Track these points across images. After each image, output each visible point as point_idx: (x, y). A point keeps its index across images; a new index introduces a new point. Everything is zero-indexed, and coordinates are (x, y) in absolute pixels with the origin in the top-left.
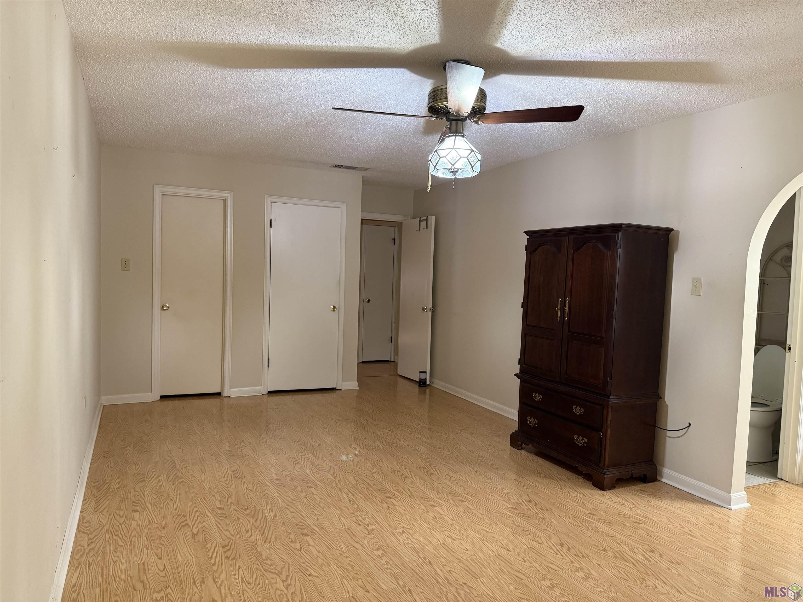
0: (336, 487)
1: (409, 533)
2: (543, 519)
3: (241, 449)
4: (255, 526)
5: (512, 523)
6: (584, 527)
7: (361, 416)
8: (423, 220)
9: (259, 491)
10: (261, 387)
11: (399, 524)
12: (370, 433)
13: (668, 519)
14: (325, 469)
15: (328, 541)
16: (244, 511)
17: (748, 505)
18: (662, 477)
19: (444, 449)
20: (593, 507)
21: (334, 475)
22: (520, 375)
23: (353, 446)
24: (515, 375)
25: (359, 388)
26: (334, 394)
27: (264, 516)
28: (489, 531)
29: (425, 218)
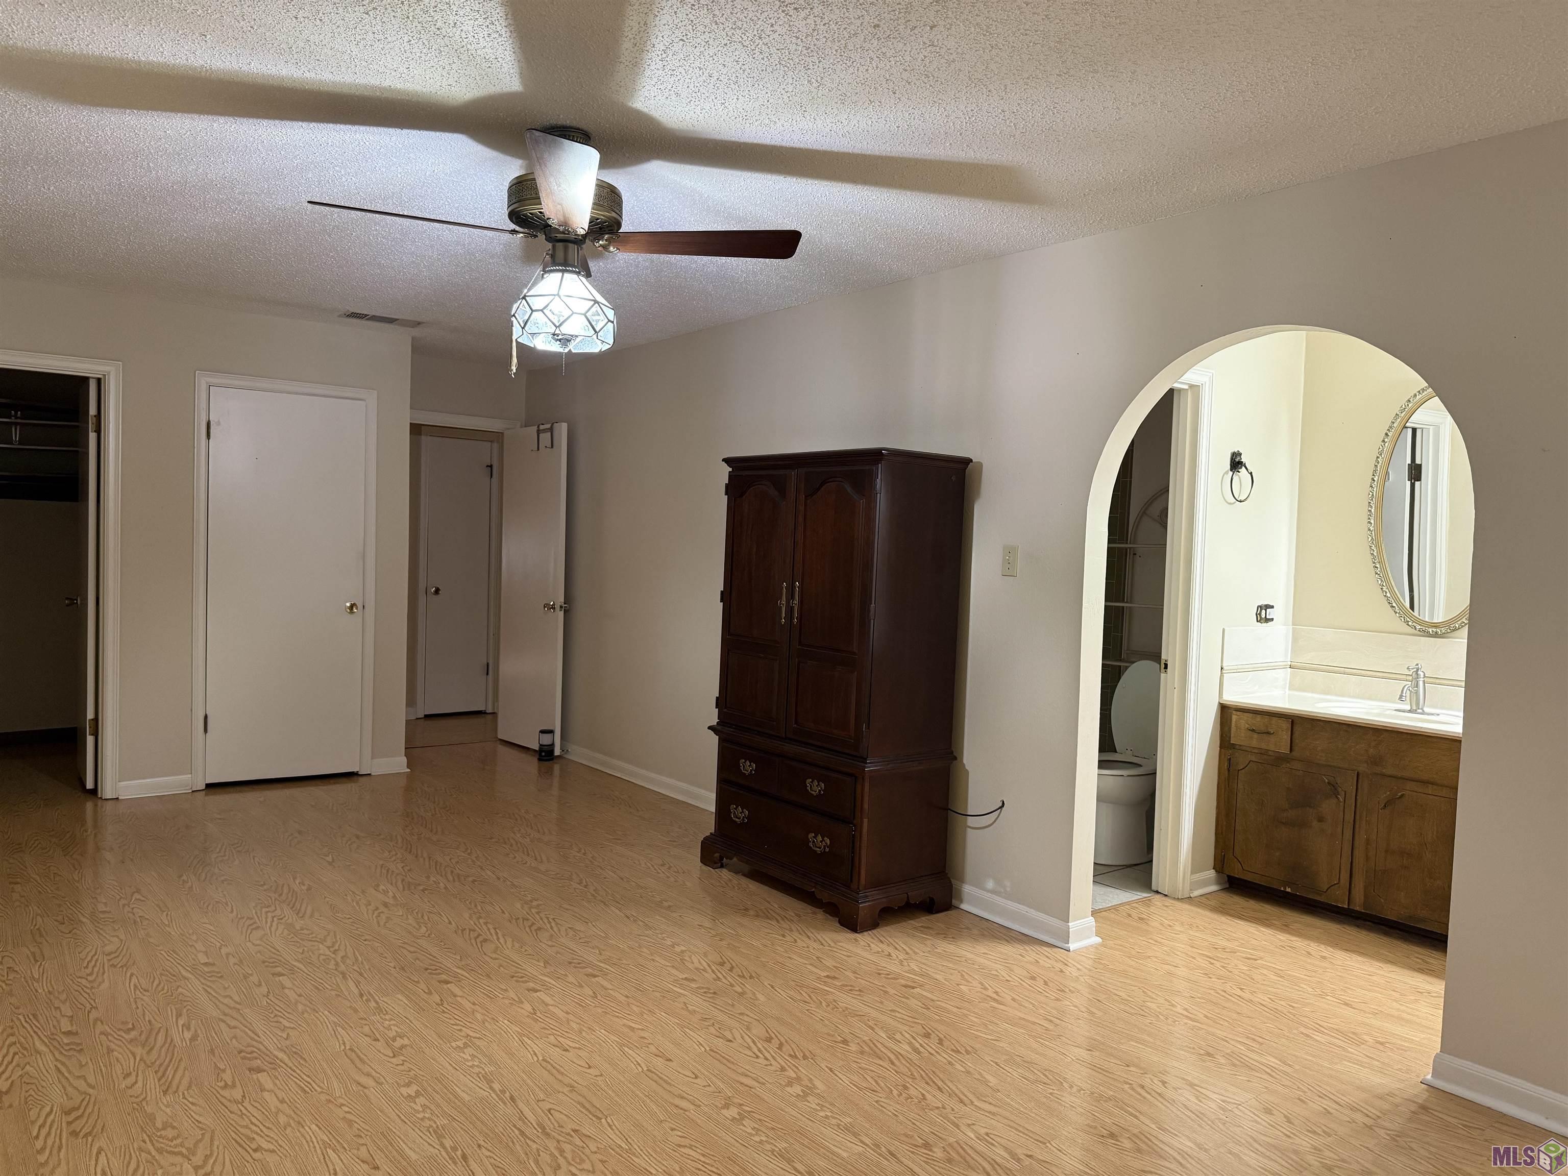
0: (336, 969)
1: (479, 1047)
2: (742, 994)
3: (132, 906)
4: (145, 1063)
5: (683, 1008)
6: (812, 1002)
7: (407, 826)
8: (545, 431)
9: (163, 989)
10: (190, 776)
11: (458, 1030)
12: (421, 859)
13: (962, 975)
14: (316, 937)
15: (305, 1077)
16: (123, 1034)
17: (1098, 940)
18: (961, 901)
19: (570, 879)
20: (835, 964)
21: (332, 947)
22: (719, 728)
23: (382, 887)
24: (709, 728)
25: (409, 770)
26: (353, 784)
27: (169, 1040)
28: (637, 1026)
29: (548, 426)
